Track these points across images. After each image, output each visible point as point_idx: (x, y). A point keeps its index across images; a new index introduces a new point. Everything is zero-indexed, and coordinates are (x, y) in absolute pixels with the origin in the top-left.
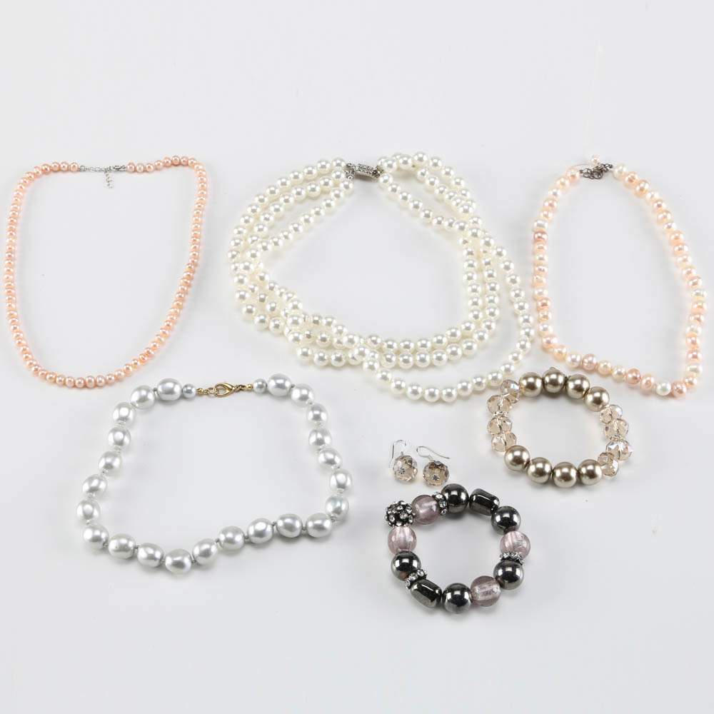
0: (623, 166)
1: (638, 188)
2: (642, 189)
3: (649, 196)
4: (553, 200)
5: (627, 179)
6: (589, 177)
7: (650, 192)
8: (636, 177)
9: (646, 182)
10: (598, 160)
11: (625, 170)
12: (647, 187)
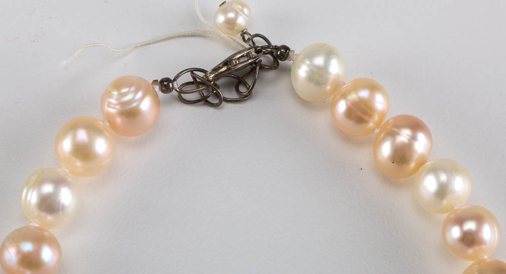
0: (329, 53)
1: (386, 149)
2: (401, 156)
3: (430, 184)
4: (39, 239)
5: (342, 107)
6: (204, 101)
7: (434, 170)
8: (379, 102)
9: (416, 126)
10: (241, 21)
11: (335, 68)
12: (421, 145)
